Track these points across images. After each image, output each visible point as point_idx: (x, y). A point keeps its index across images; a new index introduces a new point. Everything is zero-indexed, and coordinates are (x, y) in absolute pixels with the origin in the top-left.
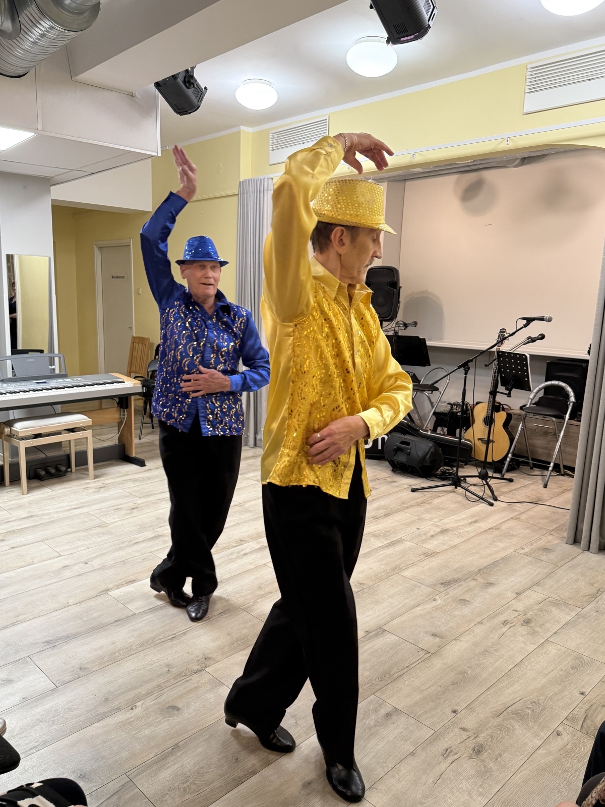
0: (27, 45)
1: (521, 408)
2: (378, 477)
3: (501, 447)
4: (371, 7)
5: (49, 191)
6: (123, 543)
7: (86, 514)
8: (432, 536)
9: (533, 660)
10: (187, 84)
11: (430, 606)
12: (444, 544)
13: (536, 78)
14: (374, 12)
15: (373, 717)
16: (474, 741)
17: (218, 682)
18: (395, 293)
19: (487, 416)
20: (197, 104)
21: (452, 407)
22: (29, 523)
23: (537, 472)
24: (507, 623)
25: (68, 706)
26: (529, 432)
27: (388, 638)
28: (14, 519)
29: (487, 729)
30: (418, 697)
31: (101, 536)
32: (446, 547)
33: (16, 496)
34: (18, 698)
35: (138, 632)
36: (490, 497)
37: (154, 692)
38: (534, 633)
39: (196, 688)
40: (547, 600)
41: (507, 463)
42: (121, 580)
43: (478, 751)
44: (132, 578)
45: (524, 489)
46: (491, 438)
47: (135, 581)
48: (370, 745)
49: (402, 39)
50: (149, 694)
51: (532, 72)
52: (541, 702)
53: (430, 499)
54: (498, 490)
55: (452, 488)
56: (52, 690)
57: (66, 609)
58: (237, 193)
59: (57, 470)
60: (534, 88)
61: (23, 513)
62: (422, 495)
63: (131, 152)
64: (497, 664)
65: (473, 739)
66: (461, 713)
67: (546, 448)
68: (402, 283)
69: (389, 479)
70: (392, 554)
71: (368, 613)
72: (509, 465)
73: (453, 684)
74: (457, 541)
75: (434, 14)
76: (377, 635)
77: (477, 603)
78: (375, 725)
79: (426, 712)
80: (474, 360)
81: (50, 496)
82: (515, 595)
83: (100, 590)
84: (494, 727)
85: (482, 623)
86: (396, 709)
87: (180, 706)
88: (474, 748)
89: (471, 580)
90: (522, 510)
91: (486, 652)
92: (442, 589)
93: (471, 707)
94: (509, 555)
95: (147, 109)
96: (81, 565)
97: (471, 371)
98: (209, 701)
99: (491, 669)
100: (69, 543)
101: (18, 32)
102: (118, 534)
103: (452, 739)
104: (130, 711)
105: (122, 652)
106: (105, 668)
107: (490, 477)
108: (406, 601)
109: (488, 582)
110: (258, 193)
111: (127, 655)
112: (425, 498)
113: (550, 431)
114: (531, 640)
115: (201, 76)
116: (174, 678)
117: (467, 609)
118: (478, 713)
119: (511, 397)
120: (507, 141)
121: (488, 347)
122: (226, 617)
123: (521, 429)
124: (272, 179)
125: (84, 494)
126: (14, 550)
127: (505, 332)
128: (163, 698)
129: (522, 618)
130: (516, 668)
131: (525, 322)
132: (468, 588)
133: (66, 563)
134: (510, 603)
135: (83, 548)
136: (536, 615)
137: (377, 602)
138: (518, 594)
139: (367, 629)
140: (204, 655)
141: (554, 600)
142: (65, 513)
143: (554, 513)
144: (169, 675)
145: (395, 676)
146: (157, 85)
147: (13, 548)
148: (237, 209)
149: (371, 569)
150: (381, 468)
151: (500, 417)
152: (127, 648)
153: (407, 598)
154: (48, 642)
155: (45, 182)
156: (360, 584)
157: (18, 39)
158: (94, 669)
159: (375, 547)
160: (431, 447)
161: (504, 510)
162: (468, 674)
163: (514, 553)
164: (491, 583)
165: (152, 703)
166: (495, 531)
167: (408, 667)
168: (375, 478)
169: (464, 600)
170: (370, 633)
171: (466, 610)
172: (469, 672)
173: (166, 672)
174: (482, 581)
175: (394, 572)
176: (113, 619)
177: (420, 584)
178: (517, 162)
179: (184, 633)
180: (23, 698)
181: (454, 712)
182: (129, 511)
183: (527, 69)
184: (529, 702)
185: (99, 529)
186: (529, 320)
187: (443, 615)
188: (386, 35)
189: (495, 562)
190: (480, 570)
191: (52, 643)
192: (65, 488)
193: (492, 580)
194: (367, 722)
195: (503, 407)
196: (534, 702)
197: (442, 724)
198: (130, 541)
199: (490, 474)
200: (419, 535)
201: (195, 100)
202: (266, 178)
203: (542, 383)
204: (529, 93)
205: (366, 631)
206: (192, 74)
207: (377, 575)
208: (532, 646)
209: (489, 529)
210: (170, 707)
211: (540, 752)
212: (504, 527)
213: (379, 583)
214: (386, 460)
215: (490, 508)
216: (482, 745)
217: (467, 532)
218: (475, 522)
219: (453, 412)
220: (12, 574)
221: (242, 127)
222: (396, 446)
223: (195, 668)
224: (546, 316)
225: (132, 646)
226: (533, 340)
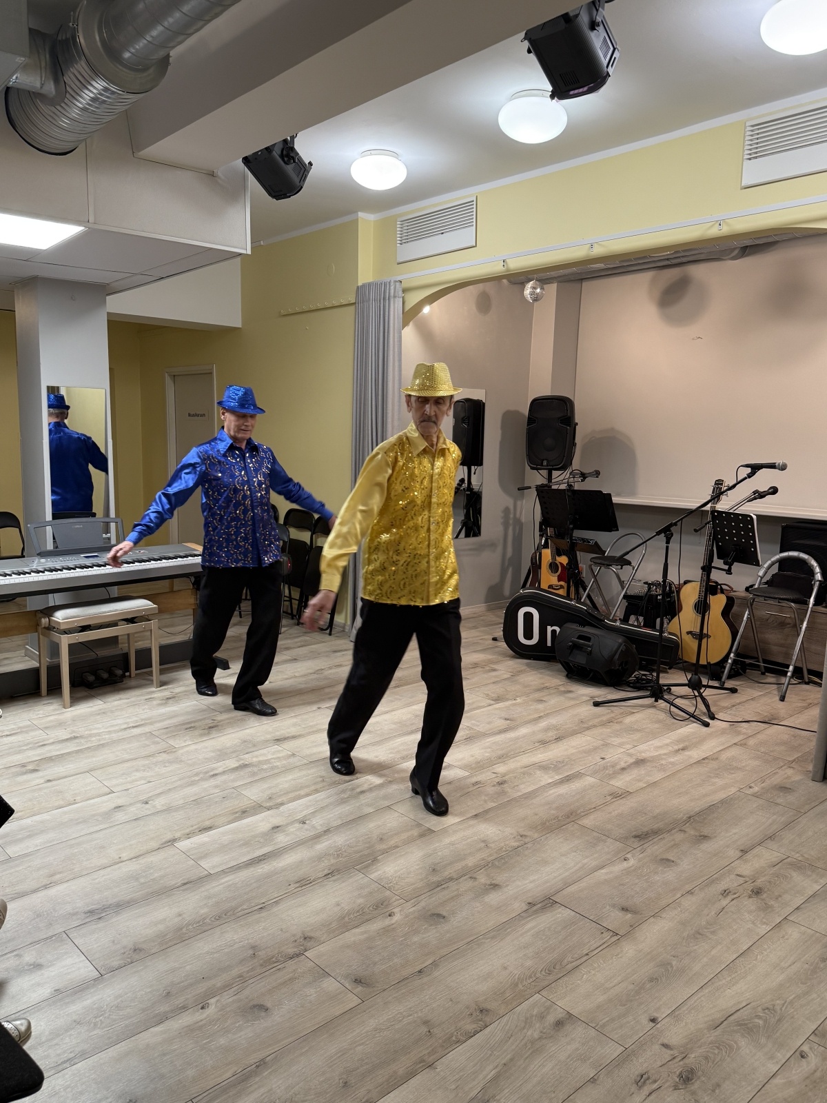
0: (75, 113)
1: (747, 589)
2: (546, 685)
3: (719, 645)
4: (529, 51)
5: (105, 302)
6: (197, 774)
7: (148, 735)
8: (623, 769)
9: (766, 947)
10: (286, 159)
11: (618, 868)
12: (639, 781)
13: (758, 139)
14: (532, 56)
15: (538, 1025)
16: (681, 1063)
17: (322, 972)
18: (569, 432)
19: (699, 601)
20: (298, 184)
21: (649, 588)
22: (71, 747)
23: (771, 678)
24: (728, 894)
25: (116, 1002)
26: (758, 623)
27: (560, 913)
28: (51, 741)
29: (700, 1047)
30: (601, 998)
31: (167, 765)
32: (642, 785)
33: (55, 710)
34: (49, 991)
35: (214, 900)
36: (704, 714)
37: (233, 984)
38: (766, 908)
39: (292, 980)
40: (785, 861)
41: (728, 666)
42: (192, 826)
43: (687, 1078)
44: (207, 823)
45: (752, 702)
46: (705, 631)
47: (210, 828)
48: (532, 1066)
49: (572, 93)
50: (227, 987)
51: (752, 131)
52: (778, 1008)
53: (620, 716)
54: (716, 705)
55: (650, 701)
56: (95, 980)
57: (117, 866)
58: (354, 302)
59: (111, 673)
60: (756, 153)
61: (63, 734)
62: (610, 711)
63: (211, 249)
64: (714, 952)
65: (680, 1061)
66: (663, 1023)
67: (782, 645)
68: (578, 418)
69: (562, 689)
70: (567, 794)
71: (532, 878)
72: (731, 669)
73: (651, 980)
74: (658, 776)
75: (615, 58)
76: (544, 908)
77: (685, 865)
78: (540, 1038)
79: (613, 1020)
80: (679, 524)
81: (100, 710)
82: (740, 854)
83: (164, 840)
84: (710, 1043)
85: (692, 893)
86: (570, 1015)
87: (269, 1005)
88: (681, 1073)
89: (677, 832)
90: (750, 732)
91: (698, 935)
92: (636, 844)
93: (676, 1013)
94: (731, 796)
95: (233, 192)
96: (139, 805)
97: (675, 538)
98: (308, 998)
99: (705, 959)
100: (123, 774)
101: (63, 96)
102: (189, 762)
103: (650, 1059)
104: (201, 1011)
105: (190, 927)
106: (168, 950)
107: (704, 686)
108: (585, 861)
109: (702, 834)
110: (382, 301)
111: (198, 932)
112: (613, 715)
113: (788, 621)
114: (763, 918)
115: (306, 147)
116: (261, 965)
117: (671, 872)
118: (686, 1024)
119: (731, 574)
120: (720, 225)
121: (699, 505)
122: (334, 881)
123: (748, 618)
124: (401, 282)
125: (146, 707)
126: (49, 784)
127: (722, 484)
128: (246, 992)
129: (749, 886)
130: (741, 959)
131: (749, 470)
132: (673, 843)
133: (120, 802)
134: (732, 865)
135: (143, 782)
136: (770, 882)
137: (545, 863)
138: (744, 852)
139: (530, 900)
140: (303, 933)
141: (795, 860)
142: (120, 734)
143: (795, 737)
144: (255, 961)
145: (570, 967)
146: (246, 160)
147: (49, 781)
148: (353, 323)
149: (536, 814)
150: (548, 672)
151: (718, 603)
152: (199, 922)
153: (587, 857)
154: (91, 912)
155: (101, 290)
156: (521, 836)
157: (63, 105)
158: (153, 951)
159: (542, 784)
160: (621, 644)
161: (723, 732)
162: (672, 967)
163: (738, 793)
164: (706, 836)
165: (231, 1000)
166: (711, 761)
167: (587, 954)
168: (542, 686)
169: (668, 860)
170: (534, 905)
171: (670, 875)
172: (674, 963)
173: (251, 957)
174: (692, 832)
175: (568, 820)
176: (180, 881)
177: (604, 838)
178: (736, 252)
179: (277, 903)
180: (55, 991)
181: (653, 1020)
182: (206, 731)
183: (745, 127)
184: (760, 1009)
185: (164, 756)
186: (755, 468)
187: (637, 881)
188: (550, 88)
189: (710, 806)
190: (690, 817)
191: (97, 914)
192: (120, 699)
193: (706, 832)
194: (529, 1033)
195: (721, 587)
196: (767, 1008)
197: (636, 1038)
198: (206, 773)
199: (705, 682)
200: (605, 768)
201: (296, 179)
202: (392, 281)
203: (776, 555)
204: (750, 159)
205: (529, 903)
206: (291, 146)
207: (545, 823)
208: (764, 926)
209: (703, 759)
210: (255, 1006)
211: (777, 1081)
212: (724, 756)
213: (548, 835)
214: (557, 662)
215: (705, 729)
216: (692, 1069)
217: (673, 764)
218: (683, 749)
219: (652, 595)
220: (45, 816)
221: (360, 214)
222: (571, 642)
223: (291, 951)
224: (779, 461)
225: (204, 919)
226: (759, 495)
